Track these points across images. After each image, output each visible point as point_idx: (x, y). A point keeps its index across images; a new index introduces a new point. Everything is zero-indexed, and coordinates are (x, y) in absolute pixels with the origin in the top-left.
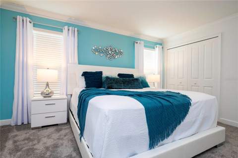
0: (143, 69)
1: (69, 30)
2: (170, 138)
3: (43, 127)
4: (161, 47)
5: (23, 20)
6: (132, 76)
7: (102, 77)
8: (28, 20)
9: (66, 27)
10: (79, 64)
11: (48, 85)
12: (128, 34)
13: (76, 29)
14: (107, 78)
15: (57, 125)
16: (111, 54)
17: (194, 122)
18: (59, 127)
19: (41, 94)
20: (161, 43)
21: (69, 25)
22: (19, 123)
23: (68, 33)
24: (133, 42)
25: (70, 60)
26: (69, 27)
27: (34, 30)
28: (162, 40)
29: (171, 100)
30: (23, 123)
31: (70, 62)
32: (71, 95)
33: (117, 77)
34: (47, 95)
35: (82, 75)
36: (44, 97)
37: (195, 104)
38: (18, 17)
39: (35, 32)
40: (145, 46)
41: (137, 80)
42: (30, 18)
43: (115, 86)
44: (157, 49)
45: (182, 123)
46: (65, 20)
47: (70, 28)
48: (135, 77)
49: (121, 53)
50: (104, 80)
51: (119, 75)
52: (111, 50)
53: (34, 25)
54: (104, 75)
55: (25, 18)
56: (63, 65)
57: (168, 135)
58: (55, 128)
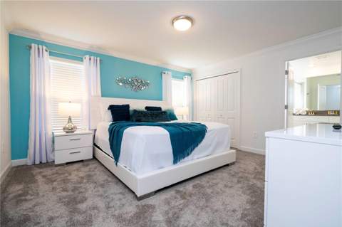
0: (171, 101)
1: (90, 59)
2: (190, 157)
3: (67, 163)
4: (190, 77)
5: (39, 49)
6: (160, 109)
7: (129, 110)
8: (45, 48)
9: (87, 57)
10: (102, 96)
11: (70, 119)
12: (154, 63)
13: (98, 59)
14: (135, 111)
15: (82, 161)
16: (137, 85)
17: (210, 145)
18: (86, 163)
19: (64, 129)
20: (190, 74)
21: (91, 54)
22: (37, 162)
23: (90, 62)
24: (161, 72)
25: (92, 92)
26: (90, 56)
27: (51, 59)
28: (191, 70)
29: (191, 128)
30: (41, 162)
31: (93, 94)
32: (95, 130)
33: (144, 110)
34: (70, 131)
35: (109, 109)
36: (67, 132)
37: (210, 131)
38: (33, 45)
39: (51, 61)
40: (173, 77)
41: (165, 112)
42: (45, 46)
43: (144, 119)
44: (186, 80)
45: (199, 146)
46: (86, 48)
47: (92, 58)
48: (163, 109)
49: (147, 84)
50: (131, 113)
51: (147, 108)
52: (137, 81)
53: (51, 54)
54: (131, 108)
55: (40, 47)
56: (85, 97)
57: (188, 155)
58: (81, 164)
